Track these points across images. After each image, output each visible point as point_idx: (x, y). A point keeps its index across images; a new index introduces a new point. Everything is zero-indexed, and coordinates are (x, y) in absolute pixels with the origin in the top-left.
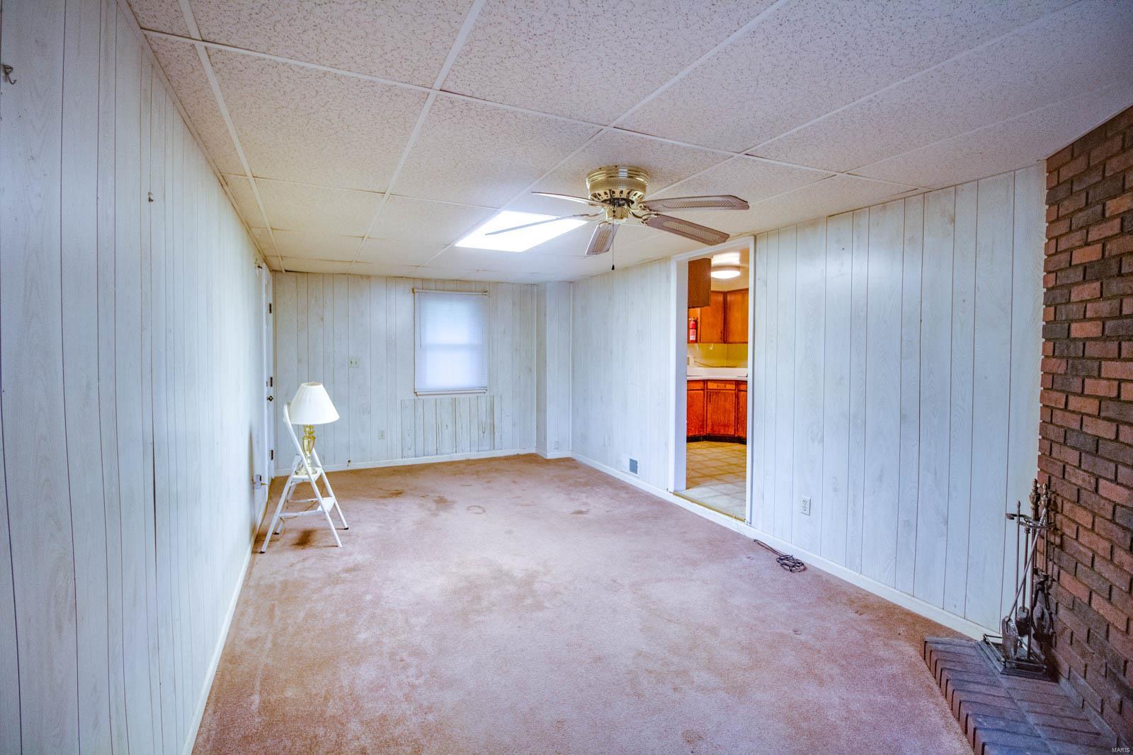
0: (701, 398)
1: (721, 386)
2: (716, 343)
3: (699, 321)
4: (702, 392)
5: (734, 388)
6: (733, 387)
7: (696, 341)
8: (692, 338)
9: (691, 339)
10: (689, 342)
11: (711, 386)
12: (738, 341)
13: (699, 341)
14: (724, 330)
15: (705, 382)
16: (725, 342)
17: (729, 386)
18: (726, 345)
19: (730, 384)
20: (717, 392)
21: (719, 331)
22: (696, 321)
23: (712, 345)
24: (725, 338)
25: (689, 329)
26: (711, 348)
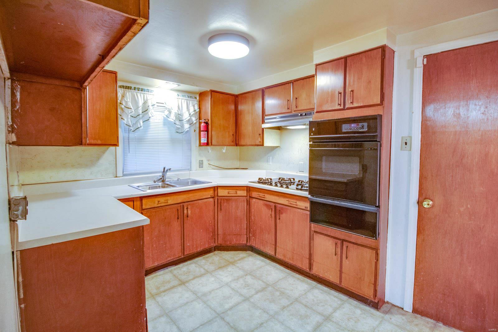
0: (212, 208)
1: (232, 193)
2: (228, 145)
3: (210, 122)
4: (211, 200)
5: (245, 195)
6: (244, 193)
7: (207, 144)
8: (204, 140)
9: (202, 142)
10: (201, 145)
11: (221, 193)
12: (248, 144)
13: (210, 143)
14: (236, 132)
15: (216, 188)
16: (237, 145)
17: (240, 193)
18: (239, 147)
19: (240, 190)
20: (228, 199)
21: (231, 133)
22: (207, 123)
23: (225, 147)
24: (236, 142)
25: (200, 131)
26: (224, 151)
